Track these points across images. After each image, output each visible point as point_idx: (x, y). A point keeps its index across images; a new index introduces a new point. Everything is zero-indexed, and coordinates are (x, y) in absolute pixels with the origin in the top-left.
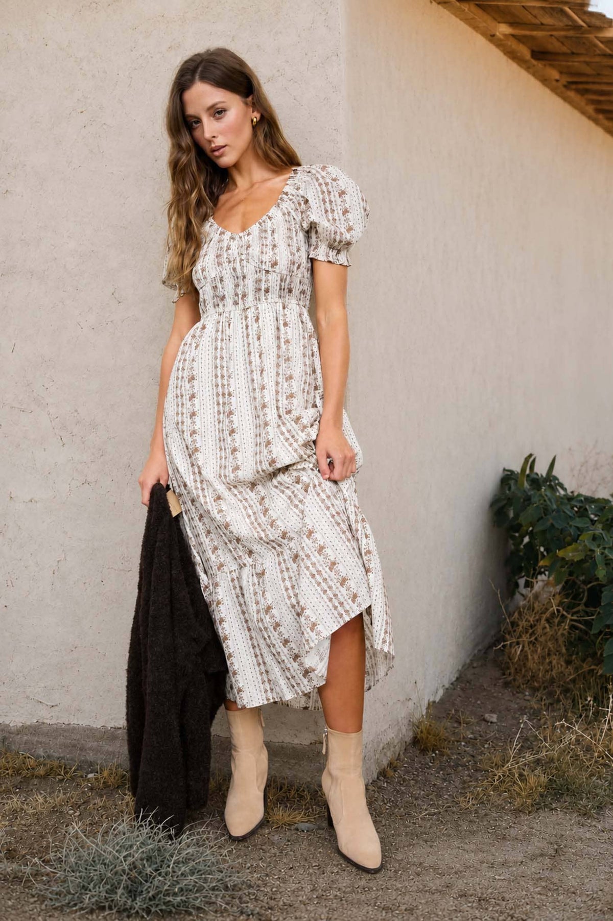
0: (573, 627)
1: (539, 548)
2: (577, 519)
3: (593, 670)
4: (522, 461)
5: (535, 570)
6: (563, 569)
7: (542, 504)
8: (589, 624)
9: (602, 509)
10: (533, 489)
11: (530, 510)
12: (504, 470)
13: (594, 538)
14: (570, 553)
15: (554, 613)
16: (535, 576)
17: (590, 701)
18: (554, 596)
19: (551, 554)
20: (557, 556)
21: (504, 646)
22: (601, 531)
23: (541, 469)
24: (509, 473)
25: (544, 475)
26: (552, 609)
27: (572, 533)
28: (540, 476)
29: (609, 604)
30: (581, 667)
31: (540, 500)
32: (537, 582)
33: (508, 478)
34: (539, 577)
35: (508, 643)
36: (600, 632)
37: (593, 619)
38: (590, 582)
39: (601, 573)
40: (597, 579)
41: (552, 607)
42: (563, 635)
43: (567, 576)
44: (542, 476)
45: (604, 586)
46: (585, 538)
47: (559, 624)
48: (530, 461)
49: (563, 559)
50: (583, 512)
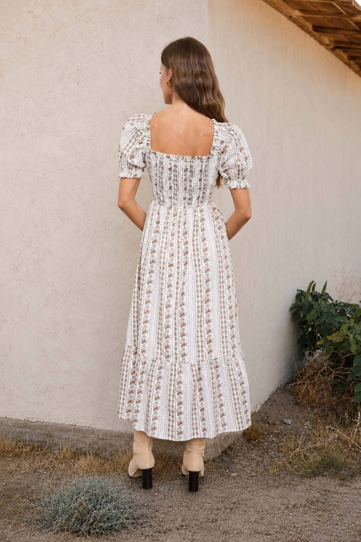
0: (336, 378)
1: (317, 335)
2: (339, 317)
3: (348, 399)
4: (308, 285)
5: (314, 347)
6: (331, 347)
7: (319, 309)
8: (346, 376)
9: (354, 310)
10: (315, 301)
11: (313, 312)
12: (298, 290)
13: (349, 328)
14: (335, 338)
15: (325, 370)
16: (315, 350)
17: (347, 416)
18: (325, 361)
19: (323, 338)
20: (327, 339)
21: (295, 384)
22: (353, 324)
23: (319, 289)
24: (301, 292)
25: (320, 293)
26: (324, 368)
27: (337, 326)
28: (318, 293)
29: (358, 366)
30: (341, 397)
31: (318, 307)
32: (316, 354)
33: (300, 295)
34: (317, 351)
35: (299, 383)
36: (353, 380)
37: (348, 374)
38: (346, 354)
39: (354, 349)
40: (351, 352)
41: (324, 366)
42: (330, 381)
43: (333, 350)
44: (319, 293)
45: (354, 356)
46: (344, 328)
47: (328, 375)
48: (312, 285)
49: (331, 341)
50: (342, 313)
